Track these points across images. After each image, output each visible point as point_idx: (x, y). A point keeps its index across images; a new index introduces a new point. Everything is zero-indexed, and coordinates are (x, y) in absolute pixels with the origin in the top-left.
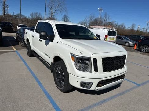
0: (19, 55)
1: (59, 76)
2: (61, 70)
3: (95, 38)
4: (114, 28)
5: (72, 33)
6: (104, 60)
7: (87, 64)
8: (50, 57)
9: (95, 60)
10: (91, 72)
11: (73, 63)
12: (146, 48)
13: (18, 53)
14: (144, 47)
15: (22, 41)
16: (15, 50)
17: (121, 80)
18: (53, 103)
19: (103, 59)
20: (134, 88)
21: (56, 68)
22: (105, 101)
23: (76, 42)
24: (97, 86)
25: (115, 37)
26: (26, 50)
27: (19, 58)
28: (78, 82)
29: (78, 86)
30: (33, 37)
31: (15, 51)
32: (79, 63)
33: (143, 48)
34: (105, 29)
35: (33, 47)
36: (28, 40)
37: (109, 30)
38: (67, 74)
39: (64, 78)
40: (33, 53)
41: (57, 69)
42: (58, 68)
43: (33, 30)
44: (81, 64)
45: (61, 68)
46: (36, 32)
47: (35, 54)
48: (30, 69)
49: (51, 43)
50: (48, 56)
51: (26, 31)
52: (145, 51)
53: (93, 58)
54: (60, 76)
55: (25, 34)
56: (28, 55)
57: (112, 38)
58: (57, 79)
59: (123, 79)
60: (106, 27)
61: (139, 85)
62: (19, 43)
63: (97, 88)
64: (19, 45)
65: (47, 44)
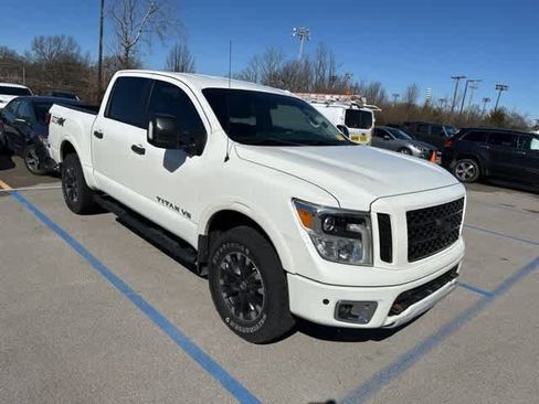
0: (31, 208)
1: (238, 284)
2: (248, 261)
3: (341, 139)
4: (364, 100)
5: (245, 121)
7: (357, 236)
8: (189, 216)
9: (384, 220)
10: (370, 263)
11: (304, 234)
12: (467, 166)
13: (18, 196)
14: (462, 165)
15: (33, 152)
16: (7, 188)
17: (449, 283)
18: (233, 386)
20: (479, 306)
21: (223, 255)
22: (406, 361)
23: (296, 155)
24: (392, 313)
25: (368, 132)
26: (58, 185)
27: (38, 219)
28: (326, 302)
30: (99, 135)
31: (7, 193)
32: (328, 232)
33: (460, 168)
34: (335, 104)
35: (94, 176)
36: (68, 148)
37: (348, 107)
38: (278, 277)
39: (261, 291)
40: (97, 198)
41: (228, 258)
42: (234, 256)
43: (94, 110)
44: (335, 239)
45: (251, 255)
46: (107, 115)
47: (105, 204)
48: (96, 263)
50: (177, 209)
51: (56, 110)
52: (467, 176)
53: (378, 214)
54: (243, 285)
55: (53, 126)
56: (71, 206)
57: (360, 135)
58: (225, 295)
59: (454, 281)
60: (337, 97)
61: (489, 295)
62: (14, 158)
64: (13, 165)
65: (171, 164)
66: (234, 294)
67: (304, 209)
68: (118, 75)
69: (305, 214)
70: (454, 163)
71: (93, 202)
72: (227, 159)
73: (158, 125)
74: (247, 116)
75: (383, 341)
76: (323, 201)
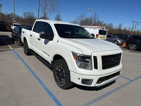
0: (16, 53)
2: (62, 67)
3: (91, 37)
5: (68, 33)
6: (104, 58)
7: (88, 62)
8: (49, 56)
9: (95, 58)
10: (91, 69)
11: (74, 61)
13: (14, 51)
14: (132, 45)
15: (18, 40)
16: (12, 48)
17: (117, 76)
19: (102, 57)
20: (128, 83)
22: (103, 96)
24: (97, 83)
26: (23, 48)
27: (17, 56)
28: (79, 79)
29: (79, 83)
30: (31, 36)
31: (11, 50)
32: (80, 61)
34: (96, 29)
35: (30, 46)
36: (25, 39)
37: (100, 29)
38: (68, 72)
39: (64, 75)
40: (31, 51)
41: (57, 67)
42: (59, 66)
43: (31, 29)
44: (82, 63)
45: (62, 66)
46: (34, 31)
47: (32, 53)
48: (28, 67)
49: (50, 42)
50: (47, 54)
51: (23, 30)
54: (61, 74)
55: (22, 33)
56: (25, 53)
57: (103, 37)
58: (57, 76)
59: (119, 76)
61: (132, 81)
62: (15, 41)
63: (97, 85)
64: (14, 43)
65: (46, 43)
66: (59, 76)
67: (74, 54)
68: (36, 21)
69: (74, 56)
70: (129, 45)
71: (30, 52)
72: (58, 41)
73: (42, 33)
74: (68, 31)
75: (98, 91)
76: (79, 53)
